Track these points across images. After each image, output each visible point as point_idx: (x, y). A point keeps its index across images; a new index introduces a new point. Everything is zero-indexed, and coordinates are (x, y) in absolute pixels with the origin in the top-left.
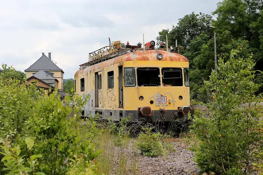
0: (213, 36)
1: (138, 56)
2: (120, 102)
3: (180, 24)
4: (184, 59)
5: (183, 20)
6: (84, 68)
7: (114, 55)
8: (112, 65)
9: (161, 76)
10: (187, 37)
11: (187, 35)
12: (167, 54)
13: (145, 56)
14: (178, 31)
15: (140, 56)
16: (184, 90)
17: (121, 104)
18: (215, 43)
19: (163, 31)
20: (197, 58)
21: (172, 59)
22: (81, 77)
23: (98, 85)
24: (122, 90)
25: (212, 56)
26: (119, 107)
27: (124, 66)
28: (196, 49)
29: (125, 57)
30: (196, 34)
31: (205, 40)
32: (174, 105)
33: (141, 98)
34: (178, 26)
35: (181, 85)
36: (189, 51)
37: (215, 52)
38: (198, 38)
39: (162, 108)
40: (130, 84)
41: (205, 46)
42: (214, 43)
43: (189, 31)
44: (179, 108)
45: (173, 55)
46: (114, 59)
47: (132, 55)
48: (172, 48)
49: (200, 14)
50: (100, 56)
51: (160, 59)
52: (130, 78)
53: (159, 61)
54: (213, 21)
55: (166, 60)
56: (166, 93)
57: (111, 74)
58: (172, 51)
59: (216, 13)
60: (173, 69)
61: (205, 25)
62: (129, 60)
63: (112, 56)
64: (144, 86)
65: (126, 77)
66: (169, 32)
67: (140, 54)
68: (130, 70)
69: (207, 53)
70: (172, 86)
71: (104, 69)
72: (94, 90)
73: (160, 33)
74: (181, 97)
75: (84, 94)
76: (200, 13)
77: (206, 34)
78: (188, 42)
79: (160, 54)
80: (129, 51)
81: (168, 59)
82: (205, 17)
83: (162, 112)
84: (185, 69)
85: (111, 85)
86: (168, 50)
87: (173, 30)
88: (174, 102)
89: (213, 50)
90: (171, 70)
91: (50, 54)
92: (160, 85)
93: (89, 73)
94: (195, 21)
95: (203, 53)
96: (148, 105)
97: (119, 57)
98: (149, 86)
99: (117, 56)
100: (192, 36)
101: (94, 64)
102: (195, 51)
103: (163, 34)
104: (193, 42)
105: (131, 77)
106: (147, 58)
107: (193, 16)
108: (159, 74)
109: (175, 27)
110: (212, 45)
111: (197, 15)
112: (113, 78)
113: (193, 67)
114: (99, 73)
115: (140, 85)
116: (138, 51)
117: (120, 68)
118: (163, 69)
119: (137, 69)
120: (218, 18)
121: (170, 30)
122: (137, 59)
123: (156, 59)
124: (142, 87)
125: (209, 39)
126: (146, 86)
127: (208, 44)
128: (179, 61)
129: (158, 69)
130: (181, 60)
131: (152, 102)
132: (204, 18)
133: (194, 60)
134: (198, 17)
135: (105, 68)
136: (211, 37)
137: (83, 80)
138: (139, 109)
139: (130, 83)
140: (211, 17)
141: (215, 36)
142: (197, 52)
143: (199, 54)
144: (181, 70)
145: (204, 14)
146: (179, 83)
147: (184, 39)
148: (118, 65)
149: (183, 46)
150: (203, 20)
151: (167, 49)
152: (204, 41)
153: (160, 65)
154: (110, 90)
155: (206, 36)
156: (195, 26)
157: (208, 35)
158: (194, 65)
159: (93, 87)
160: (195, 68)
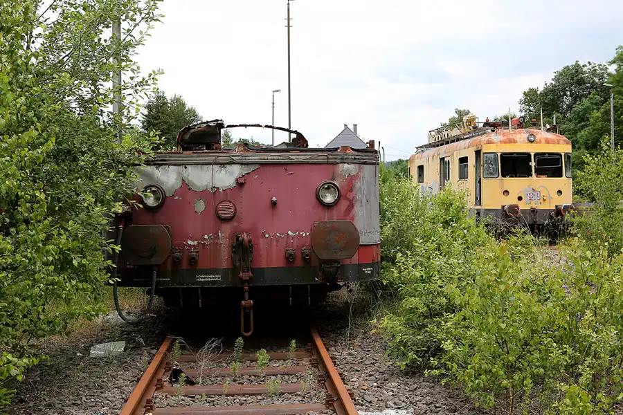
0: (609, 98)
1: (502, 138)
2: (477, 198)
3: (557, 79)
4: (564, 140)
5: (561, 75)
6: (423, 151)
7: (468, 136)
8: (465, 149)
9: (533, 164)
10: (567, 100)
11: (567, 96)
12: (542, 134)
13: (511, 137)
14: (553, 91)
15: (505, 138)
16: (564, 183)
17: (479, 201)
18: (612, 109)
19: (531, 90)
20: (583, 133)
21: (548, 142)
22: (418, 163)
23: (445, 174)
24: (480, 182)
25: (607, 129)
26: (476, 205)
27: (484, 150)
28: (582, 118)
29: (484, 138)
30: (582, 96)
31: (596, 104)
32: (550, 203)
33: (506, 192)
34: (554, 83)
35: (560, 175)
36: (570, 121)
37: (612, 123)
38: (586, 102)
39: (534, 206)
40: (491, 175)
41: (596, 114)
42: (610, 110)
43: (571, 91)
44: (557, 206)
45: (550, 136)
46: (468, 141)
47: (493, 137)
48: (548, 126)
49: (588, 65)
50: (446, 137)
51: (531, 142)
52: (490, 166)
53: (530, 144)
54: (609, 75)
55: (540, 142)
56: (541, 186)
57: (464, 160)
58: (548, 130)
59: (614, 62)
60: (549, 154)
61: (597, 81)
62: (489, 142)
63: (465, 137)
64: (510, 177)
65: (486, 165)
66: (538, 93)
67: (504, 135)
68: (492, 156)
69: (599, 125)
70: (548, 177)
71: (453, 154)
72: (439, 182)
73: (525, 94)
74: (560, 192)
75: (422, 186)
76: (589, 63)
77: (598, 95)
78: (570, 107)
79: (532, 135)
80: (489, 131)
81: (543, 141)
82: (597, 68)
83: (534, 211)
84: (566, 154)
85: (463, 175)
86: (542, 129)
87: (546, 89)
88: (551, 198)
89: (610, 120)
90: (547, 155)
91: (355, 126)
92: (531, 175)
93: (430, 158)
94: (580, 76)
95: (594, 125)
96: (515, 202)
97: (476, 138)
98: (516, 177)
99: (473, 137)
100: (576, 98)
101: (437, 146)
102: (580, 122)
103: (531, 97)
104: (577, 108)
105: (492, 165)
106: (514, 140)
107: (577, 68)
108: (531, 161)
109: (548, 84)
110: (607, 113)
111: (584, 66)
112: (466, 166)
113: (577, 146)
114: (446, 159)
115: (504, 175)
116: (502, 130)
117: (478, 153)
118: (536, 155)
119: (501, 155)
120: (616, 70)
121: (541, 89)
122: (501, 142)
123: (527, 141)
124: (508, 178)
125: (603, 103)
126: (512, 177)
127: (602, 110)
128: (558, 143)
129: (529, 155)
130: (561, 142)
131: (520, 199)
132: (595, 70)
133: (579, 135)
134: (585, 69)
135: (455, 153)
136: (606, 100)
137: (421, 168)
138: (503, 207)
139: (491, 173)
140: (607, 69)
141: (611, 99)
142: (583, 123)
143: (587, 126)
144: (561, 155)
145: (595, 64)
146: (557, 173)
147: (563, 101)
148: (475, 148)
149: (561, 113)
150: (594, 73)
151: (542, 127)
152: (595, 107)
153: (532, 149)
154: (462, 181)
155: (598, 98)
156: (581, 82)
157: (601, 96)
158: (578, 142)
159: (437, 177)
160: (579, 148)
